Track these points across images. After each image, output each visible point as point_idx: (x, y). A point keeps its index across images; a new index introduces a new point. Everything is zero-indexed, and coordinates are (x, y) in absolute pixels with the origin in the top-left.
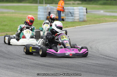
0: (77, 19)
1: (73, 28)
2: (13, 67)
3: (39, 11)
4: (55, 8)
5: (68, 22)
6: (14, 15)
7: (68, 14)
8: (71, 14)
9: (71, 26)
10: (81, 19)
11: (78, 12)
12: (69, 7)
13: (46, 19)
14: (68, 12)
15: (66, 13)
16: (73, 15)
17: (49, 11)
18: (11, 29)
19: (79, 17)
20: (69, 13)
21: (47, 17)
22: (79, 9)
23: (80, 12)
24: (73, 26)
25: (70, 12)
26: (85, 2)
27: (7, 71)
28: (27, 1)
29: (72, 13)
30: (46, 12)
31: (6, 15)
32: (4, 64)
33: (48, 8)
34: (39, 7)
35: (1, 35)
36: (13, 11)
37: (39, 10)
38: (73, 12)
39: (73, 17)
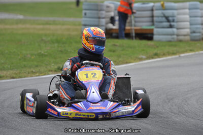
0: (185, 35)
1: (174, 57)
3: (85, 14)
5: (159, 41)
6: (20, 26)
7: (162, 22)
9: (169, 54)
10: (194, 34)
11: (187, 17)
14: (162, 17)
16: (172, 24)
17: (112, 14)
18: (12, 64)
19: (190, 28)
20: (164, 19)
22: (190, 9)
23: (191, 17)
24: (174, 54)
25: (167, 15)
29: (171, 19)
33: (108, 7)
38: (173, 16)
39: (175, 30)
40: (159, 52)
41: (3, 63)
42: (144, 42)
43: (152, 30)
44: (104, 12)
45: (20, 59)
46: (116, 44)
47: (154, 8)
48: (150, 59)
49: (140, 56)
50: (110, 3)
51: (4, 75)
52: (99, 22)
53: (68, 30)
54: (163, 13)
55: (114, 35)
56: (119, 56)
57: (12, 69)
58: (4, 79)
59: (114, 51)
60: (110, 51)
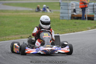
15: (95, 10)
17: (74, 8)
18: (28, 31)
30: (71, 10)
31: (22, 14)
33: (72, 4)
41: (23, 31)
42: (90, 21)
43: (94, 15)
44: (70, 7)
45: (31, 29)
46: (76, 22)
47: (94, 5)
48: (92, 29)
49: (88, 28)
50: (74, 3)
51: (24, 36)
52: (68, 11)
53: (54, 15)
55: (75, 18)
56: (78, 28)
57: (27, 34)
58: (23, 39)
59: (75, 25)
60: (74, 25)
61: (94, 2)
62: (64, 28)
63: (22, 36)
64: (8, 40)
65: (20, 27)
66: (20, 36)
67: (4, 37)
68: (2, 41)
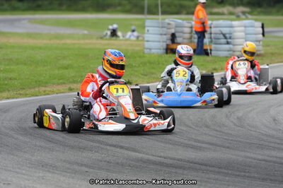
2: (87, 169)
3: (148, 31)
4: (185, 23)
5: (215, 57)
6: (87, 41)
7: (219, 39)
8: (226, 38)
11: (243, 34)
12: (221, 22)
13: (165, 51)
15: (213, 35)
16: (229, 40)
17: (173, 31)
20: (222, 36)
21: (167, 45)
22: (245, 27)
23: (246, 34)
25: (224, 32)
26: (259, 10)
27: (73, 178)
28: (119, 8)
29: (228, 36)
30: (165, 34)
31: (68, 41)
32: (65, 161)
33: (169, 24)
34: (148, 23)
35: (57, 91)
36: (86, 32)
37: (146, 29)
38: (230, 34)
39: (231, 46)
40: (217, 67)
42: (203, 58)
44: (165, 29)
47: (212, 26)
50: (171, 21)
54: (220, 31)
61: (212, 20)
62: (153, 71)
63: (72, 87)
64: (45, 95)
65: (67, 69)
66: (68, 86)
67: (37, 89)
68: (33, 96)
